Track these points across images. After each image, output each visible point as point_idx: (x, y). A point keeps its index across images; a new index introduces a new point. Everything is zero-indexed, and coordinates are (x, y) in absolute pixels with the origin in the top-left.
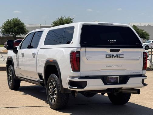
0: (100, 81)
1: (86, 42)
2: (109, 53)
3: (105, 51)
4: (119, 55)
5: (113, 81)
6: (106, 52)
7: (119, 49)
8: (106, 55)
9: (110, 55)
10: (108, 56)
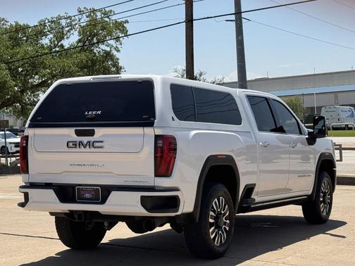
1: (41, 118)
2: (75, 137)
3: (68, 133)
4: (93, 142)
5: (88, 196)
7: (94, 130)
8: (68, 143)
9: (76, 142)
10: (71, 144)
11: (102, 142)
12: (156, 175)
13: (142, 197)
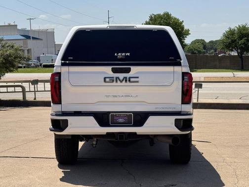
0: (92, 119)
1: (72, 58)
2: (111, 74)
3: (104, 71)
4: (130, 78)
6: (104, 73)
7: (130, 68)
8: (105, 78)
9: (113, 78)
10: (107, 80)
11: (138, 77)
12: (183, 103)
13: (176, 120)
